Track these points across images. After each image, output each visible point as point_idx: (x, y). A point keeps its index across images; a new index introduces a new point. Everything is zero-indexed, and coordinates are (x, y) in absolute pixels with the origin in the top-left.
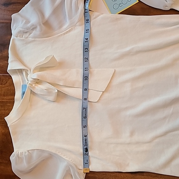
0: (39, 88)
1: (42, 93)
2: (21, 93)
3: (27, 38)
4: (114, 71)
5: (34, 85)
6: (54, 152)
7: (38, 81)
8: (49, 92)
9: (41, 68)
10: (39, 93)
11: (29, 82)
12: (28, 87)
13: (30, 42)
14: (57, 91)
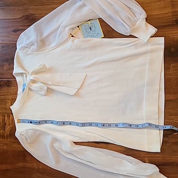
0: (34, 86)
1: (36, 90)
2: (22, 89)
3: (27, 51)
4: (86, 75)
5: (31, 84)
6: (44, 131)
7: (34, 81)
8: (41, 89)
9: (36, 72)
10: (34, 89)
11: (28, 82)
12: (27, 85)
13: (29, 54)
14: (47, 88)
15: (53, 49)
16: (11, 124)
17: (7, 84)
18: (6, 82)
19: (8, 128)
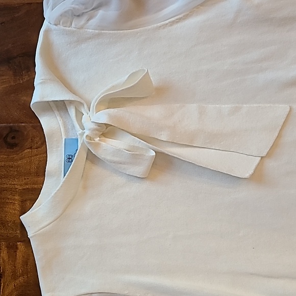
0: (110, 147)
1: (116, 159)
2: (63, 158)
3: (82, 28)
4: (288, 110)
5: (97, 139)
7: (106, 131)
8: (135, 157)
9: (112, 101)
10: (109, 158)
11: (87, 132)
12: (83, 144)
13: (90, 38)
14: (155, 154)
15: (173, 23)
16: (22, 275)
17: (9, 140)
18: (5, 133)
19: (11, 286)
